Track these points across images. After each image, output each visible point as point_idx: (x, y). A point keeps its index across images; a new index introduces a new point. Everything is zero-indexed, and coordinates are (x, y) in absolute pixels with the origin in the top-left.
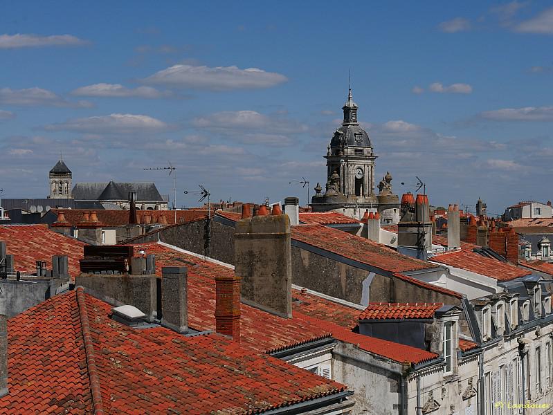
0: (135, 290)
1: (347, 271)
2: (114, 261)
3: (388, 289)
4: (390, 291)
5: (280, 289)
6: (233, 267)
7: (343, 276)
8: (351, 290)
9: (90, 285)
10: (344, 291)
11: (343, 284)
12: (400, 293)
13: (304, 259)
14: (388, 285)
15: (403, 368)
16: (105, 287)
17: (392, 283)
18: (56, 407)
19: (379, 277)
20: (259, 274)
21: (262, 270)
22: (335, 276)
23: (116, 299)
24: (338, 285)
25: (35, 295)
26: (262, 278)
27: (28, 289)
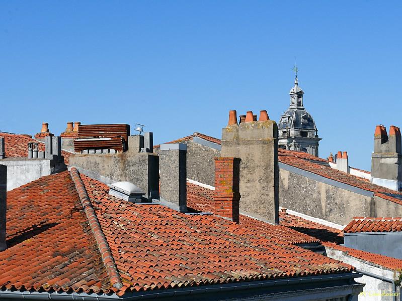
0: (132, 168)
1: (327, 191)
2: (110, 139)
3: (369, 209)
4: (371, 211)
5: (267, 195)
6: (213, 188)
7: (323, 196)
8: (331, 210)
9: (85, 165)
10: (324, 211)
11: (323, 204)
12: (382, 212)
13: (284, 179)
14: (369, 204)
15: (395, 275)
16: (100, 166)
17: (373, 203)
18: (59, 257)
19: (360, 197)
20: (245, 180)
21: (249, 176)
22: (315, 196)
23: (112, 178)
24: (318, 205)
25: (26, 177)
26: (248, 185)
27: (19, 171)
